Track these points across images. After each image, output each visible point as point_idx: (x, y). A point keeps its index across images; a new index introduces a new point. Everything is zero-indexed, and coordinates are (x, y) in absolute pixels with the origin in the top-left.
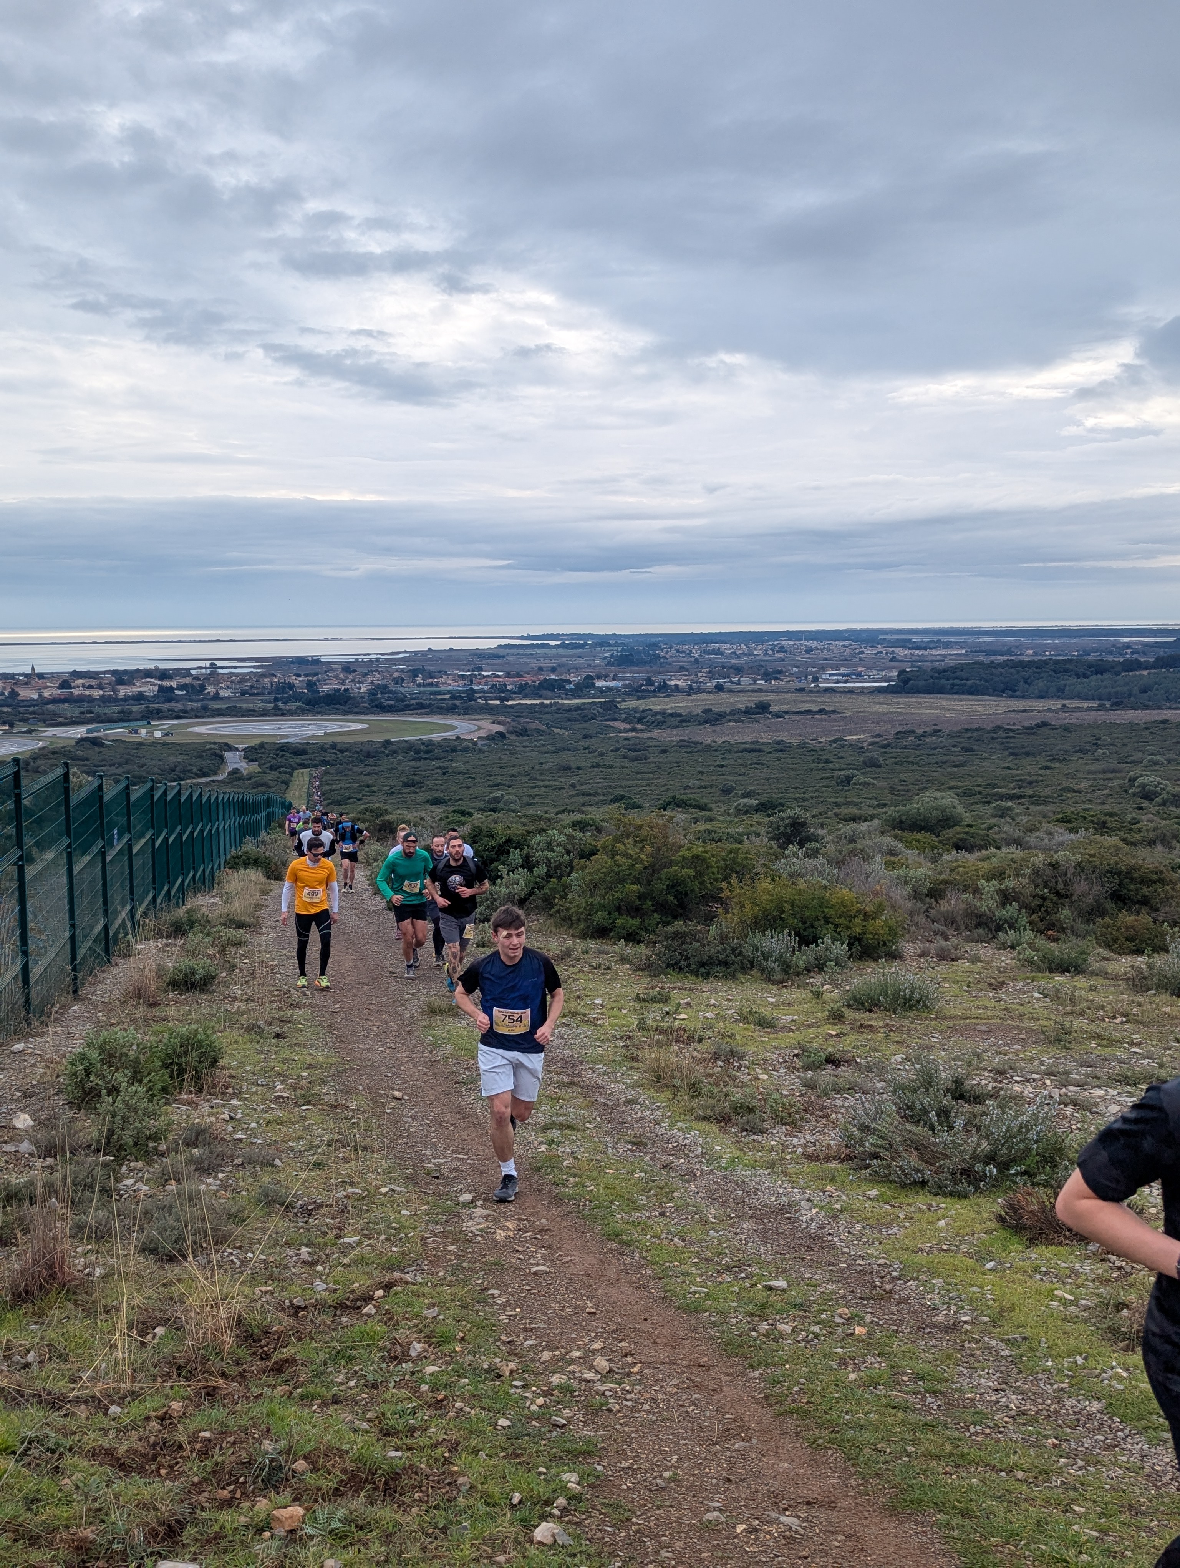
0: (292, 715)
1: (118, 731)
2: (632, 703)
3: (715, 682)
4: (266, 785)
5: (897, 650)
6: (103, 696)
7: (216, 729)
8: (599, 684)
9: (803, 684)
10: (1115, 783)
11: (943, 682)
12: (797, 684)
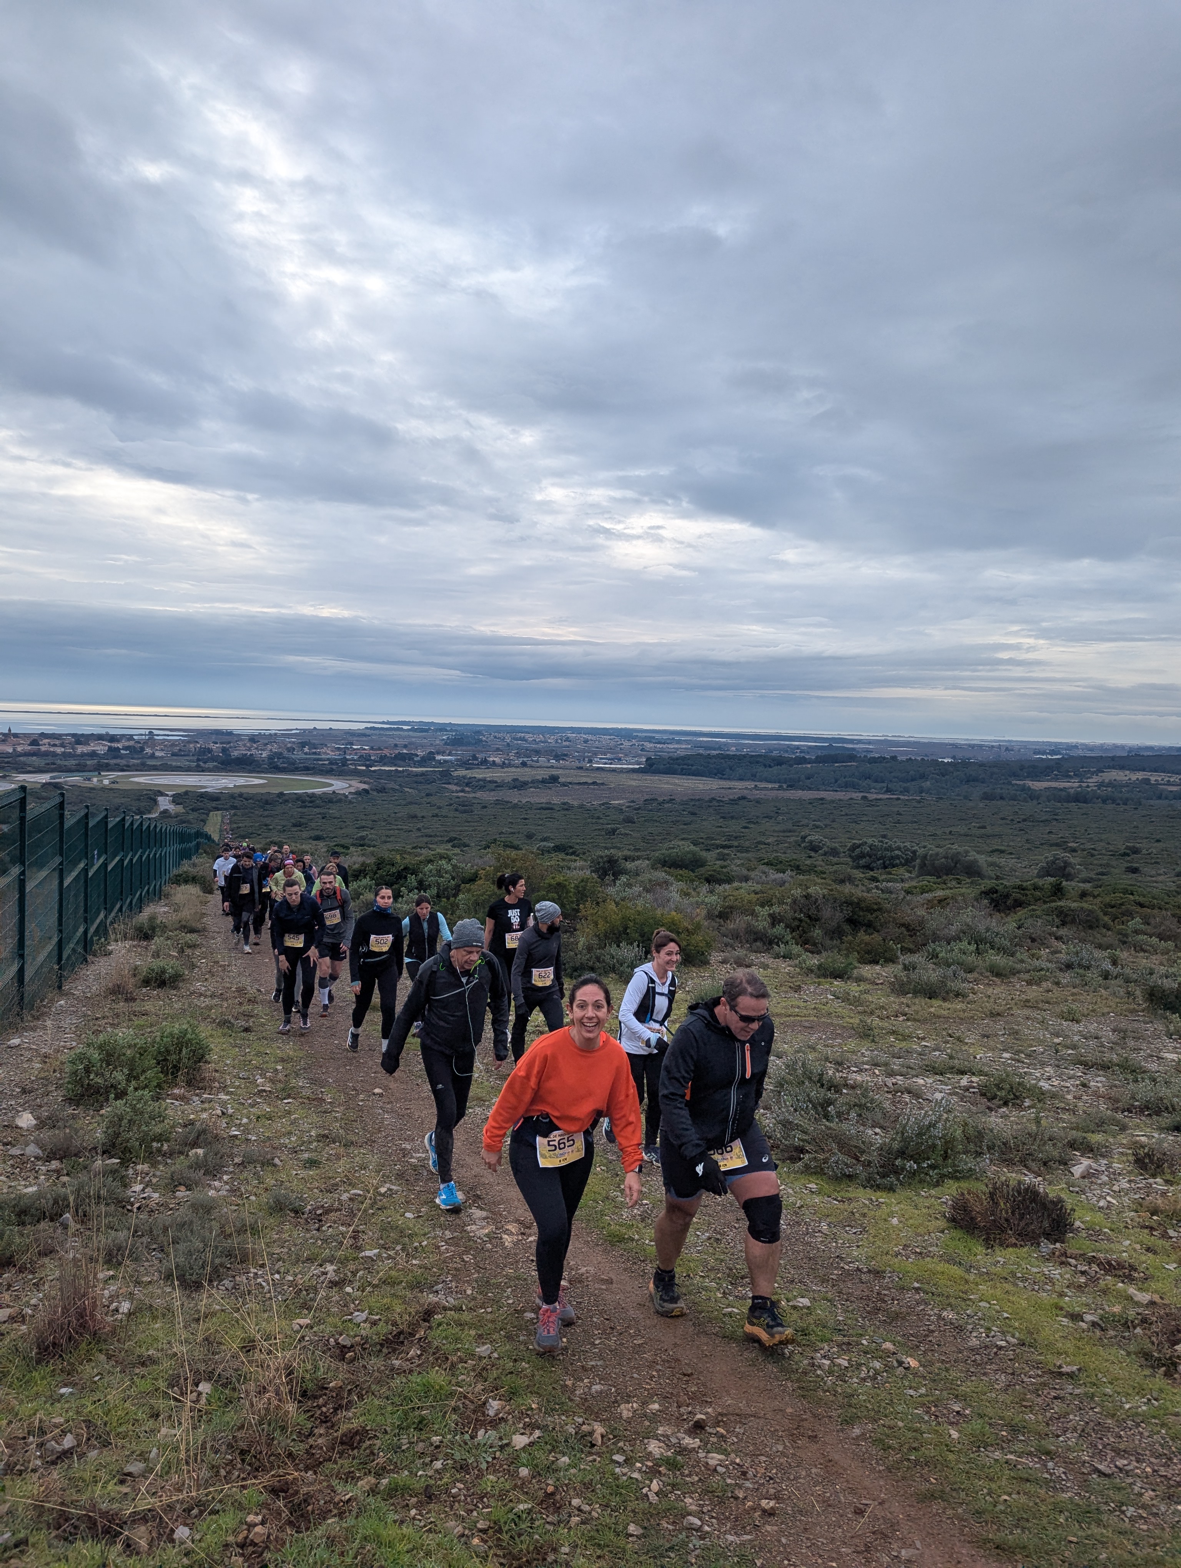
0: (210, 771)
1: (74, 779)
2: (462, 772)
3: (521, 760)
4: (188, 822)
5: (645, 743)
6: (64, 753)
7: (151, 780)
8: (439, 757)
9: (582, 764)
11: (676, 766)
12: (577, 764)
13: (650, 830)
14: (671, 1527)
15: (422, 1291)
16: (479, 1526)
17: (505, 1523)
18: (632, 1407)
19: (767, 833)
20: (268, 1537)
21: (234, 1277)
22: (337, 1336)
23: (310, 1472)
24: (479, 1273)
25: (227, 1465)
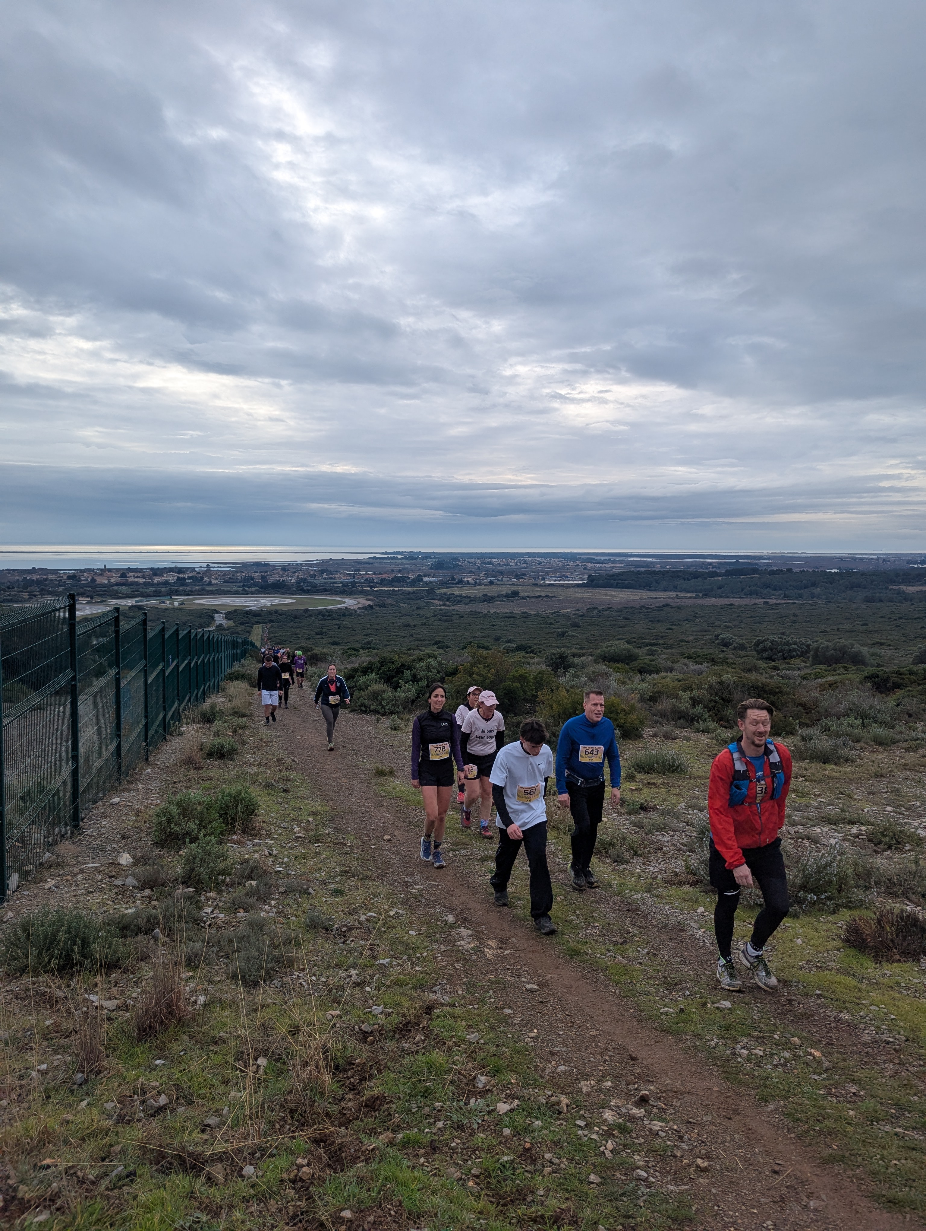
0: (253, 594)
1: (153, 602)
2: (443, 590)
3: (489, 579)
4: (237, 633)
5: (587, 564)
6: (145, 583)
7: (209, 602)
8: (426, 579)
9: (537, 581)
10: (707, 637)
11: (612, 581)
12: (533, 582)
13: (592, 632)
14: (623, 1178)
15: (423, 991)
16: (473, 1172)
17: (493, 1170)
18: (590, 1084)
19: (687, 633)
20: (313, 1176)
21: (281, 978)
22: (360, 1024)
23: (343, 1128)
24: (467, 978)
25: (280, 1120)
